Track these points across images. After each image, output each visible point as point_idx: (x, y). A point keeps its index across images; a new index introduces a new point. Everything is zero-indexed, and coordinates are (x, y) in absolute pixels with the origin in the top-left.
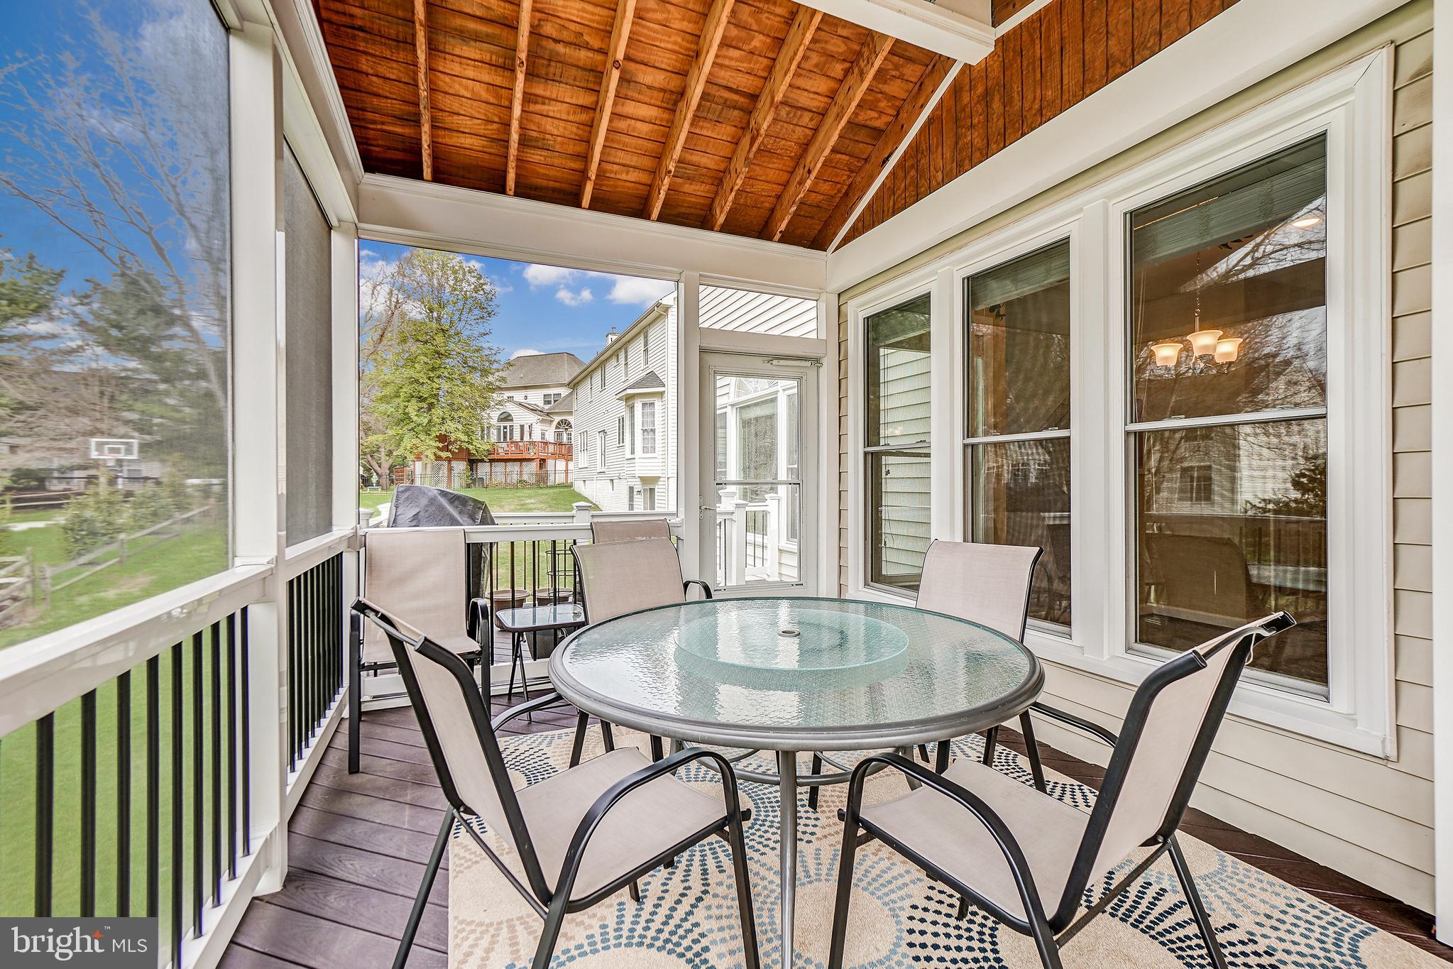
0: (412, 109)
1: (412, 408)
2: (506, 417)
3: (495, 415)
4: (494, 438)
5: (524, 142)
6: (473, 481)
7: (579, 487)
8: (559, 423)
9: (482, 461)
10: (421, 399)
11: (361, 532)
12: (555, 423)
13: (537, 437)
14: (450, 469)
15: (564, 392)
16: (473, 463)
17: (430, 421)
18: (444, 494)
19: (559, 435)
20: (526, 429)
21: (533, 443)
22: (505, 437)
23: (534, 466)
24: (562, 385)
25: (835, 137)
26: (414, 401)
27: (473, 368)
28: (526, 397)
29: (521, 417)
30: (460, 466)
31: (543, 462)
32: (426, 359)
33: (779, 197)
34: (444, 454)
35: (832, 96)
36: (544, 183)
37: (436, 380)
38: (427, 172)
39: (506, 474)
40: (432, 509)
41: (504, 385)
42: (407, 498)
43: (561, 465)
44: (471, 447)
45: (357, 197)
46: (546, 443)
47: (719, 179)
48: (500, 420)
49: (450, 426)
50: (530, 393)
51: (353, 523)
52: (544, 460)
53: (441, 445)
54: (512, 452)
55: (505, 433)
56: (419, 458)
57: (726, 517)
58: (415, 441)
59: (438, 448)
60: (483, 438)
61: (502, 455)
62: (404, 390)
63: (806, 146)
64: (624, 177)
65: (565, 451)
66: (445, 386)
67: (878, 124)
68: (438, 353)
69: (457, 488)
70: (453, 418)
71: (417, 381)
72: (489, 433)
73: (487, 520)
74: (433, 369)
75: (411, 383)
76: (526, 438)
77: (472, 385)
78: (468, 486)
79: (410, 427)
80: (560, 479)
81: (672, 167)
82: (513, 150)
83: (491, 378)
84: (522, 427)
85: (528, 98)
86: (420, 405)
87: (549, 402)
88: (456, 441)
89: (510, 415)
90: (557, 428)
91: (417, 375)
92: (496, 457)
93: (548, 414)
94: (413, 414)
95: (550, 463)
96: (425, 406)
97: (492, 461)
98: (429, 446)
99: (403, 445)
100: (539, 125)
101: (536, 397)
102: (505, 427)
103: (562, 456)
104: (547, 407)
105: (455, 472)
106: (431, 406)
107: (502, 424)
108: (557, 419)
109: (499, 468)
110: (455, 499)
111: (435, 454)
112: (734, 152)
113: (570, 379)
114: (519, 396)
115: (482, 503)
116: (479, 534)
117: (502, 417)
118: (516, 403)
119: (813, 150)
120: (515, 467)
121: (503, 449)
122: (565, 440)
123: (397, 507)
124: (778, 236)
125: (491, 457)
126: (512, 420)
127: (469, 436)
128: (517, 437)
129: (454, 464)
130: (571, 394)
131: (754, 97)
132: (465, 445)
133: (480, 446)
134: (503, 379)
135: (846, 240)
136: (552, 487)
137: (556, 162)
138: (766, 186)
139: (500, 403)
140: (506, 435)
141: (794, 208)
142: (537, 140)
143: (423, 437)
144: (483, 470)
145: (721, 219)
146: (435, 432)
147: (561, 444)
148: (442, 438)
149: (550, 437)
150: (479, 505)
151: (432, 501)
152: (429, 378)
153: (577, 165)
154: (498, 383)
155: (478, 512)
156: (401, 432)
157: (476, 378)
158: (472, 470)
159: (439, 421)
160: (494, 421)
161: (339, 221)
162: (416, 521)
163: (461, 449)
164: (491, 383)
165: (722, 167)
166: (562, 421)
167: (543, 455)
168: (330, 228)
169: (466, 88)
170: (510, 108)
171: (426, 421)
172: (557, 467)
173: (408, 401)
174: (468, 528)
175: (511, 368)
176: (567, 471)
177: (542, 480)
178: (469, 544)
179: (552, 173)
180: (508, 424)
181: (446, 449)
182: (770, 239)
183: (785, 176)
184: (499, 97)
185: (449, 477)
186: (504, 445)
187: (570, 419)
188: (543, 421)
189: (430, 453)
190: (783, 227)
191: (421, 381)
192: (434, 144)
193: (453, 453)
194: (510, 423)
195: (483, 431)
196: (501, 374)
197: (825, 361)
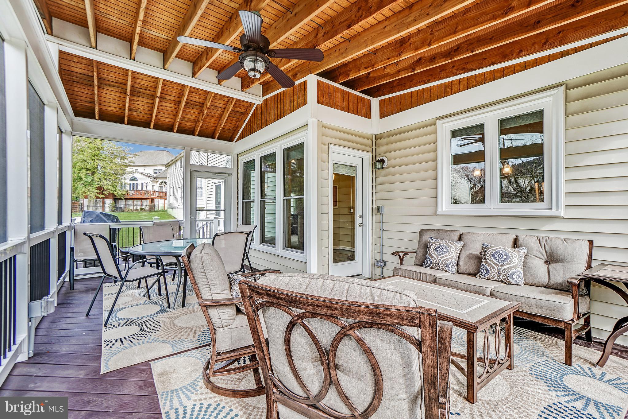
0: (92, 100)
1: (82, 174)
2: (134, 179)
3: (128, 178)
4: (127, 188)
5: (130, 109)
6: (117, 209)
7: (169, 211)
8: (161, 183)
9: (121, 199)
10: (87, 170)
11: (73, 225)
12: (159, 183)
13: (150, 188)
14: (104, 203)
15: (164, 168)
16: (116, 200)
17: (93, 180)
18: (102, 213)
19: (161, 188)
20: (144, 185)
21: (148, 191)
22: (133, 188)
23: (148, 202)
24: (163, 165)
25: (227, 116)
26: (84, 170)
27: (116, 156)
28: (145, 170)
29: (141, 179)
30: (109, 202)
31: (152, 200)
32: (90, 151)
33: (216, 127)
34: (100, 196)
35: (226, 104)
36: (138, 120)
37: (96, 161)
38: (97, 117)
39: (134, 206)
40: (97, 218)
41: (133, 164)
42: (88, 215)
43: (162, 201)
44: (115, 193)
45: (72, 124)
46: (154, 192)
47: (196, 122)
48: (130, 180)
49: (104, 183)
50: (146, 168)
51: (70, 222)
52: (153, 199)
53: (99, 191)
54: (137, 195)
55: (133, 186)
56: (86, 197)
57: (211, 222)
58: (84, 189)
59: (97, 193)
60: (121, 189)
61: (132, 196)
62: (78, 165)
63: (221, 115)
64: (165, 120)
65: (164, 195)
66: (101, 164)
67: (242, 111)
68: (98, 148)
69: (107, 211)
70: (106, 179)
71: (85, 161)
72: (125, 186)
73: (118, 221)
74: (95, 156)
75: (82, 162)
76: (144, 189)
77: (116, 164)
78: (114, 211)
79: (81, 183)
80: (161, 207)
81: (178, 120)
82: (127, 111)
83: (126, 161)
84: (142, 184)
85: (130, 100)
86: (88, 172)
87: (156, 173)
88: (107, 190)
89: (136, 178)
90: (160, 184)
91: (86, 158)
92: (128, 197)
93: (156, 178)
94: (83, 177)
95: (156, 201)
96: (90, 173)
97: (126, 199)
98: (92, 192)
99: (77, 191)
100: (135, 106)
101: (150, 170)
102: (133, 184)
103: (162, 197)
104: (155, 175)
105: (107, 204)
106: (93, 173)
107: (132, 182)
108: (160, 181)
109: (130, 203)
110: (106, 215)
111: (95, 196)
112: (199, 116)
113: (167, 163)
114: (141, 169)
115: (116, 216)
116: (114, 225)
117: (132, 179)
118: (139, 173)
119: (223, 117)
120: (139, 202)
121: (132, 194)
122: (164, 190)
123: (84, 218)
124: (216, 138)
125: (126, 197)
126: (137, 180)
127: (114, 187)
128: (139, 188)
129: (106, 200)
130: (166, 170)
131: (203, 104)
132: (112, 192)
133: (120, 192)
134: (133, 162)
135: (237, 141)
136: (157, 211)
137: (142, 115)
138: (211, 124)
139: (130, 173)
140: (134, 187)
141: (219, 131)
142: (135, 109)
143: (88, 187)
144: (121, 203)
145: (197, 133)
146: (95, 185)
147: (162, 192)
148: (99, 188)
149: (157, 188)
150: (115, 217)
151: (97, 216)
152: (92, 160)
153: (149, 116)
154: (130, 163)
155: (115, 219)
156: (76, 185)
157: (118, 161)
158: (115, 203)
159: (98, 180)
160: (128, 181)
161: (66, 131)
162: (91, 221)
163: (110, 193)
164: (126, 163)
165: (196, 119)
166: (162, 182)
167: (152, 197)
168: (62, 132)
169: (111, 97)
170: (125, 102)
171: (90, 180)
172: (159, 203)
173: (81, 170)
174: (110, 224)
175: (137, 157)
176: (165, 204)
177: (152, 208)
178: (110, 229)
179: (141, 118)
180: (135, 182)
181: (102, 193)
182: (214, 138)
183: (217, 122)
184: (121, 99)
185: (103, 207)
186: (133, 192)
187: (166, 181)
188: (153, 181)
189: (93, 195)
190: (217, 135)
191: (88, 161)
192: (99, 109)
193: (105, 195)
194: (136, 182)
195: (121, 185)
196: (131, 159)
197: (233, 174)
